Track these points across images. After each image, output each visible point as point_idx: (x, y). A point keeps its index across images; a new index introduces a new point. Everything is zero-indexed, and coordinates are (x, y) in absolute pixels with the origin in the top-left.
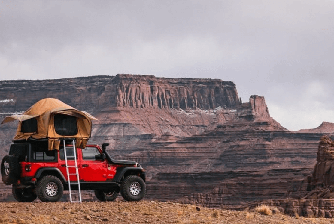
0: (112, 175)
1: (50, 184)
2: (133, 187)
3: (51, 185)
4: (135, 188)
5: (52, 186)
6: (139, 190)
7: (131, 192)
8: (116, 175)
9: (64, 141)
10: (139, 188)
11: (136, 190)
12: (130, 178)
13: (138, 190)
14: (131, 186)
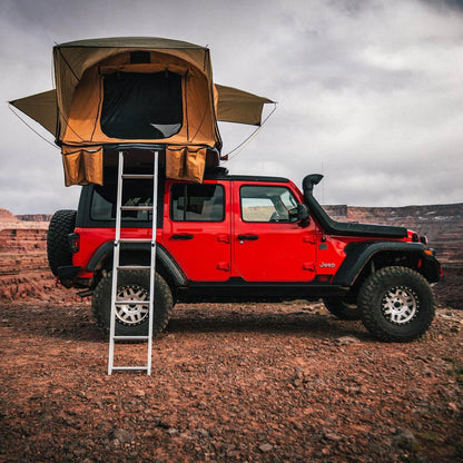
0: (333, 265)
1: (131, 290)
2: (396, 300)
3: (135, 291)
4: (400, 301)
5: (138, 294)
6: (414, 310)
7: (390, 315)
8: (345, 265)
9: (121, 154)
10: (414, 303)
11: (405, 308)
12: (383, 273)
13: (411, 308)
14: (390, 297)
